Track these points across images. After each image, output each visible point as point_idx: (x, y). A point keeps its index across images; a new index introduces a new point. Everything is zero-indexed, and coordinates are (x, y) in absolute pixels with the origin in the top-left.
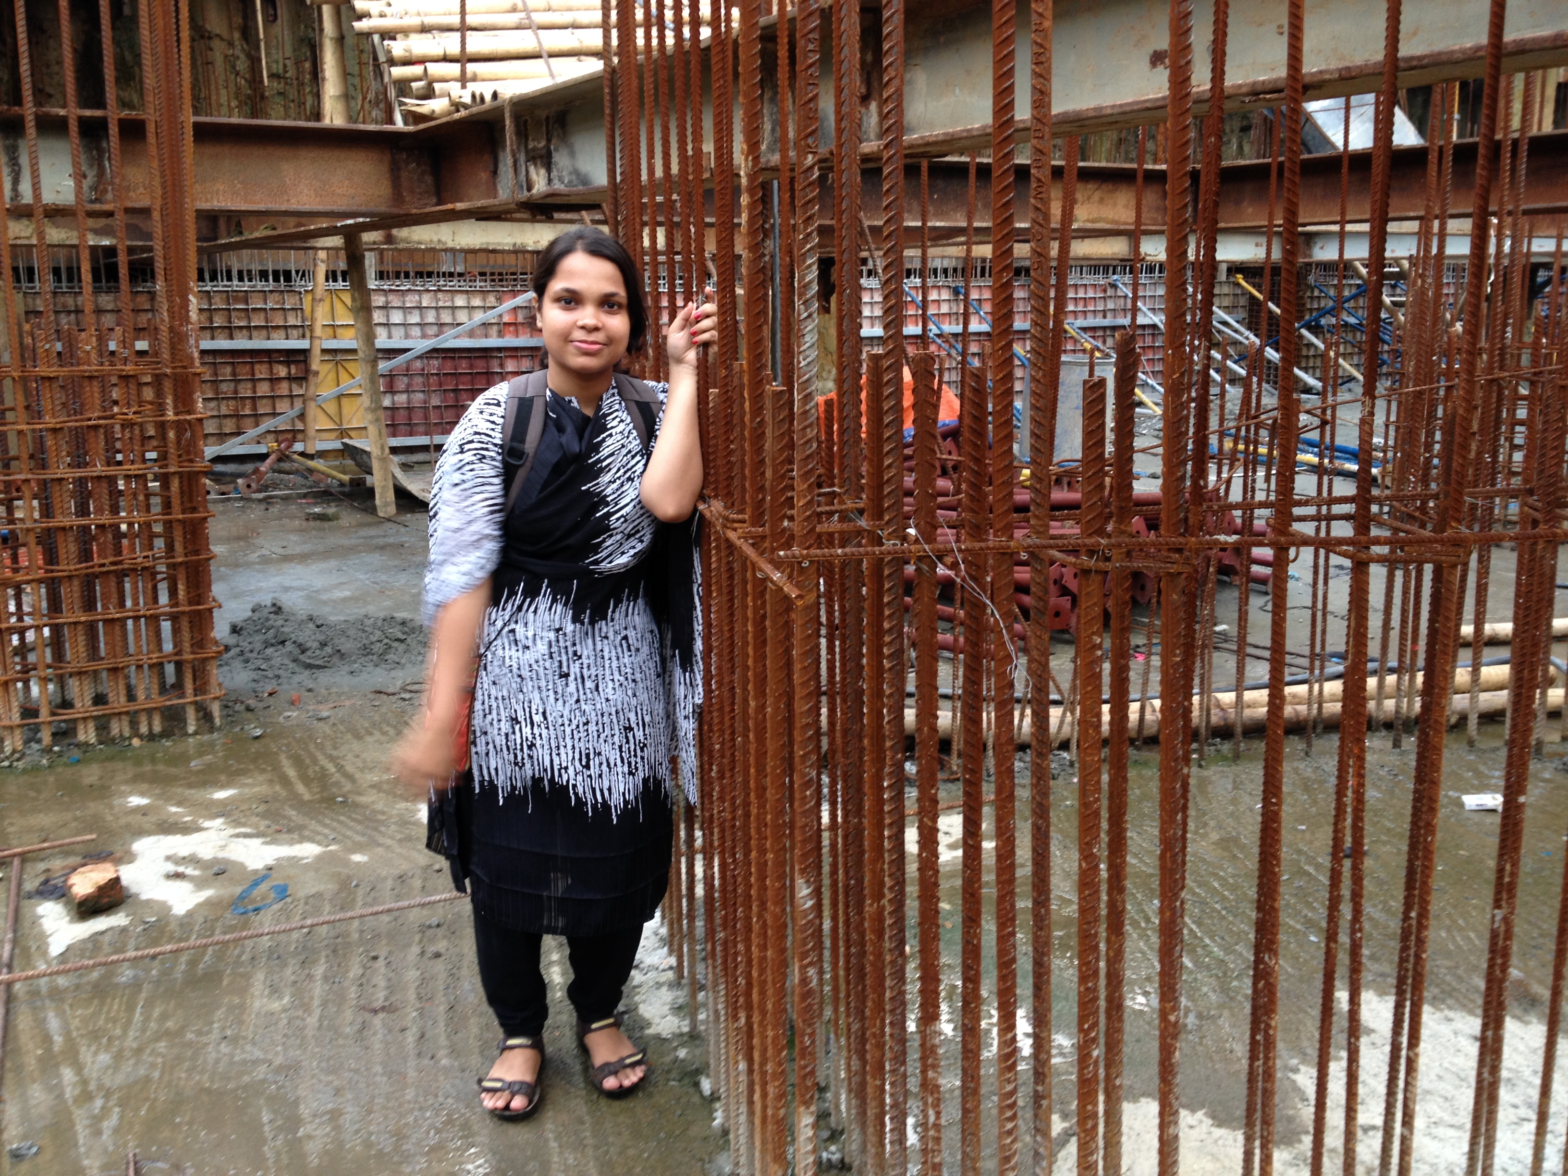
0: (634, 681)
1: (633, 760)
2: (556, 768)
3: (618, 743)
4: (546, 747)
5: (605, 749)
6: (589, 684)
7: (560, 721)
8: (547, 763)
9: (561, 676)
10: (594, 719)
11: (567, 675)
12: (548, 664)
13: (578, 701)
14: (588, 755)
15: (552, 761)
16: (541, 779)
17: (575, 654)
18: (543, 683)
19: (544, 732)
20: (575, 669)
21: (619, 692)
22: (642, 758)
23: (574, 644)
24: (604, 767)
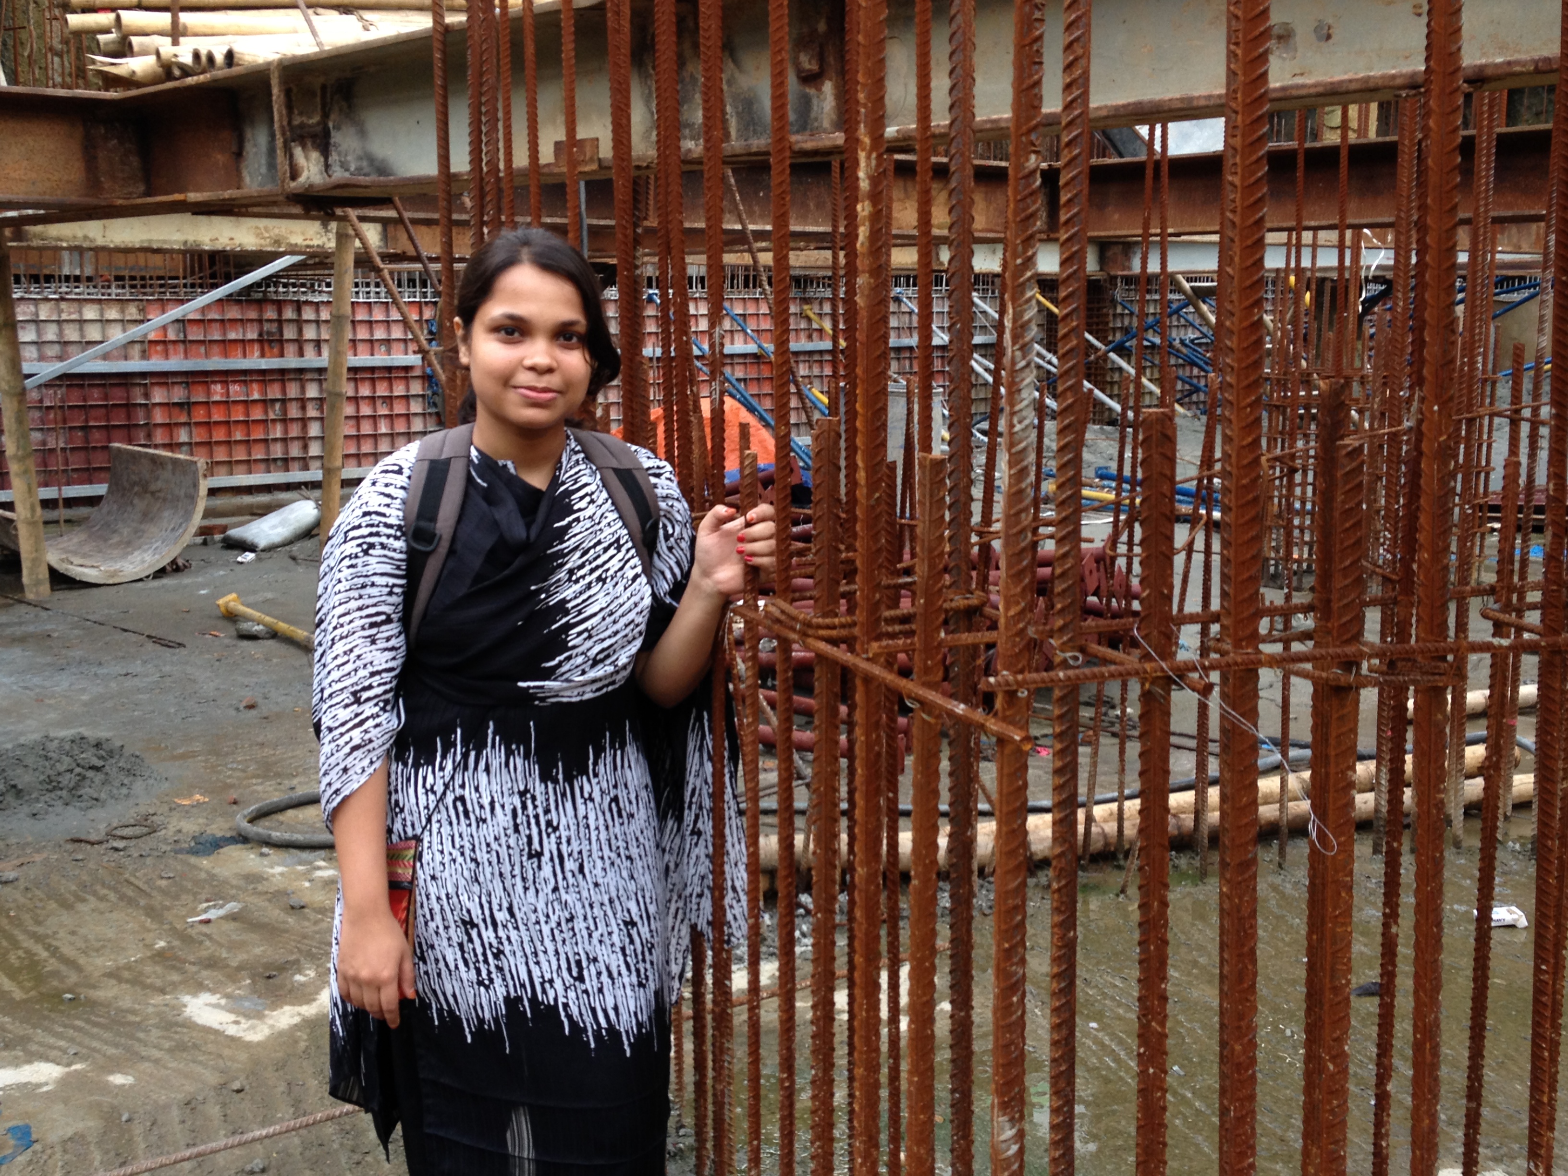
0: (629, 858)
1: (641, 966)
2: (537, 981)
3: (618, 944)
4: (519, 954)
5: (603, 953)
6: (570, 865)
7: (533, 918)
8: (524, 976)
9: (530, 856)
10: (580, 912)
11: (539, 855)
12: (512, 842)
13: (556, 889)
14: (579, 963)
15: (529, 972)
16: (519, 999)
17: (549, 823)
18: (506, 868)
19: (513, 934)
20: (550, 845)
21: (611, 874)
22: (652, 963)
23: (547, 811)
24: (605, 978)
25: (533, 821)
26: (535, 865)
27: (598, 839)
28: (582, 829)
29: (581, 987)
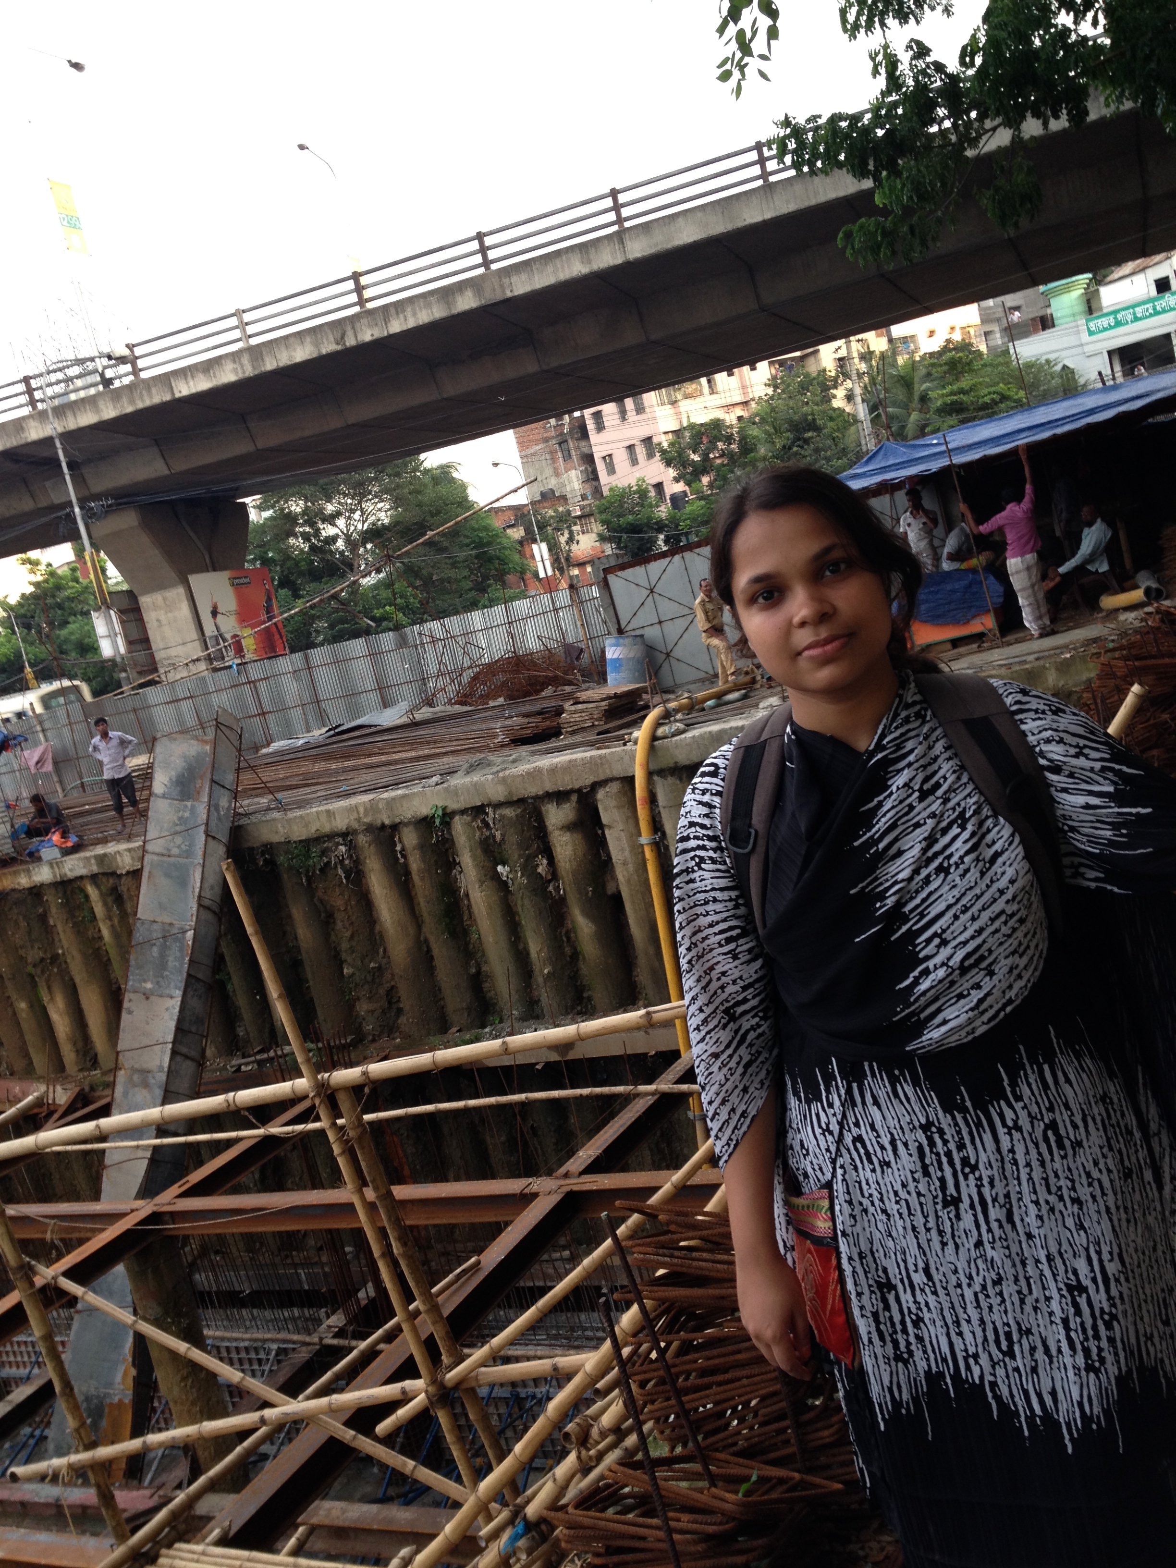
25: (944, 1160)
26: (952, 1215)
27: (1030, 1178)
28: (1008, 1166)
29: (1011, 1364)
